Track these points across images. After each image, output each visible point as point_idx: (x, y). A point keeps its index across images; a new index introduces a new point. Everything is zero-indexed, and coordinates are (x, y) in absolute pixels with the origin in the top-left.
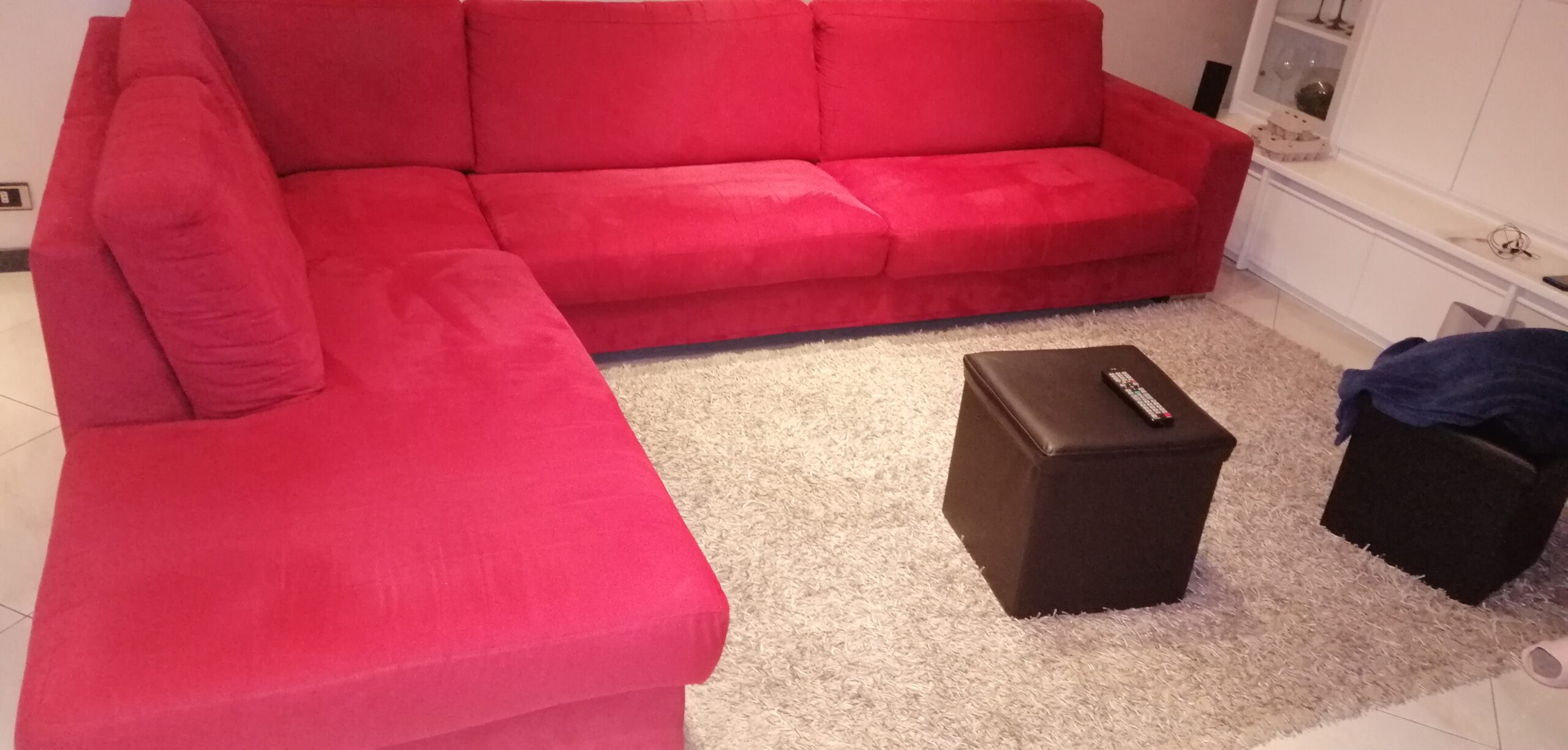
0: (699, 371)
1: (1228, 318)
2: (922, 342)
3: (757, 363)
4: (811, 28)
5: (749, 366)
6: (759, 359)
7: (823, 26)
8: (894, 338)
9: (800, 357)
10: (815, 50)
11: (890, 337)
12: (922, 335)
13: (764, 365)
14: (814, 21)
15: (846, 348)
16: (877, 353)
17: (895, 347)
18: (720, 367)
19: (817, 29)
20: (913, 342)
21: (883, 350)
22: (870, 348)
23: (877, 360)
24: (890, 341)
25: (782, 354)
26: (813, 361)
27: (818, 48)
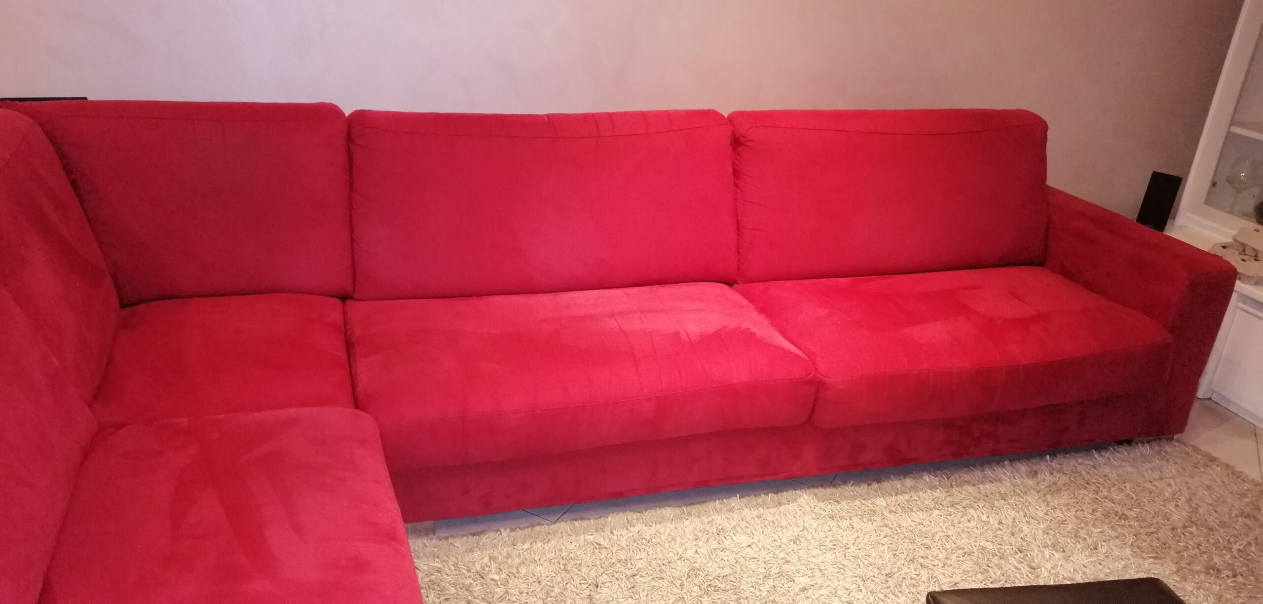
0: (590, 538)
1: (1206, 466)
2: (854, 498)
3: (658, 526)
4: (729, 141)
5: (648, 532)
6: (663, 520)
7: (742, 139)
8: (821, 491)
9: (710, 519)
10: (734, 164)
11: (816, 490)
12: (852, 488)
13: (667, 529)
14: (733, 133)
15: (764, 505)
16: (801, 512)
17: (822, 505)
18: (615, 532)
19: (737, 142)
20: (843, 497)
21: (808, 508)
22: (792, 506)
23: (800, 523)
24: (816, 495)
25: (689, 514)
26: (725, 524)
27: (737, 162)
